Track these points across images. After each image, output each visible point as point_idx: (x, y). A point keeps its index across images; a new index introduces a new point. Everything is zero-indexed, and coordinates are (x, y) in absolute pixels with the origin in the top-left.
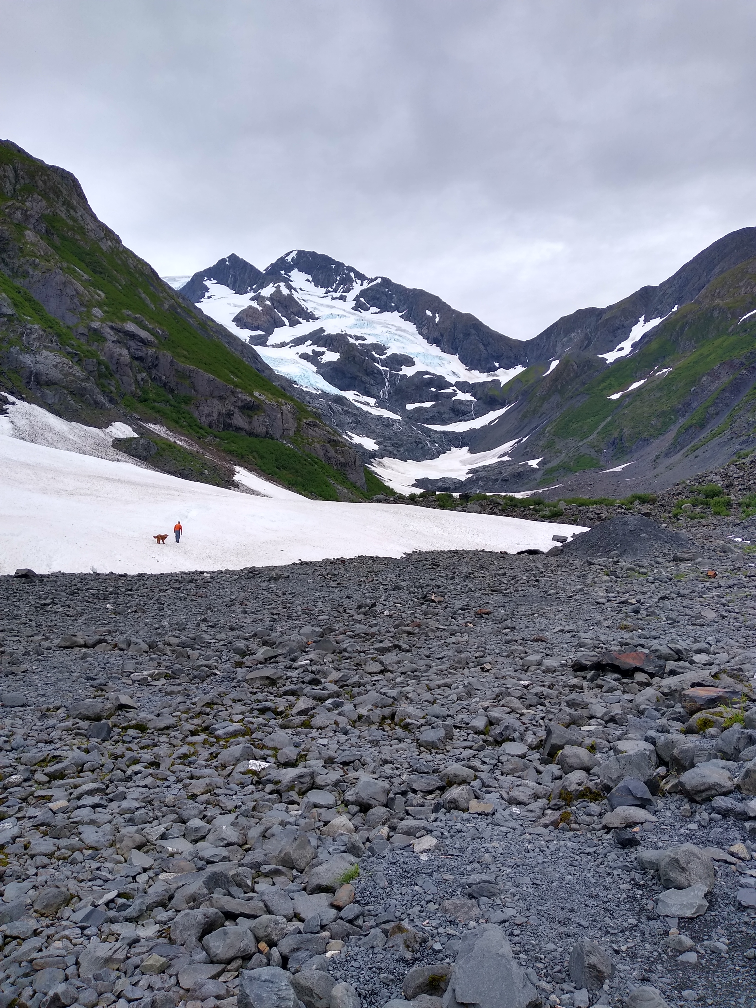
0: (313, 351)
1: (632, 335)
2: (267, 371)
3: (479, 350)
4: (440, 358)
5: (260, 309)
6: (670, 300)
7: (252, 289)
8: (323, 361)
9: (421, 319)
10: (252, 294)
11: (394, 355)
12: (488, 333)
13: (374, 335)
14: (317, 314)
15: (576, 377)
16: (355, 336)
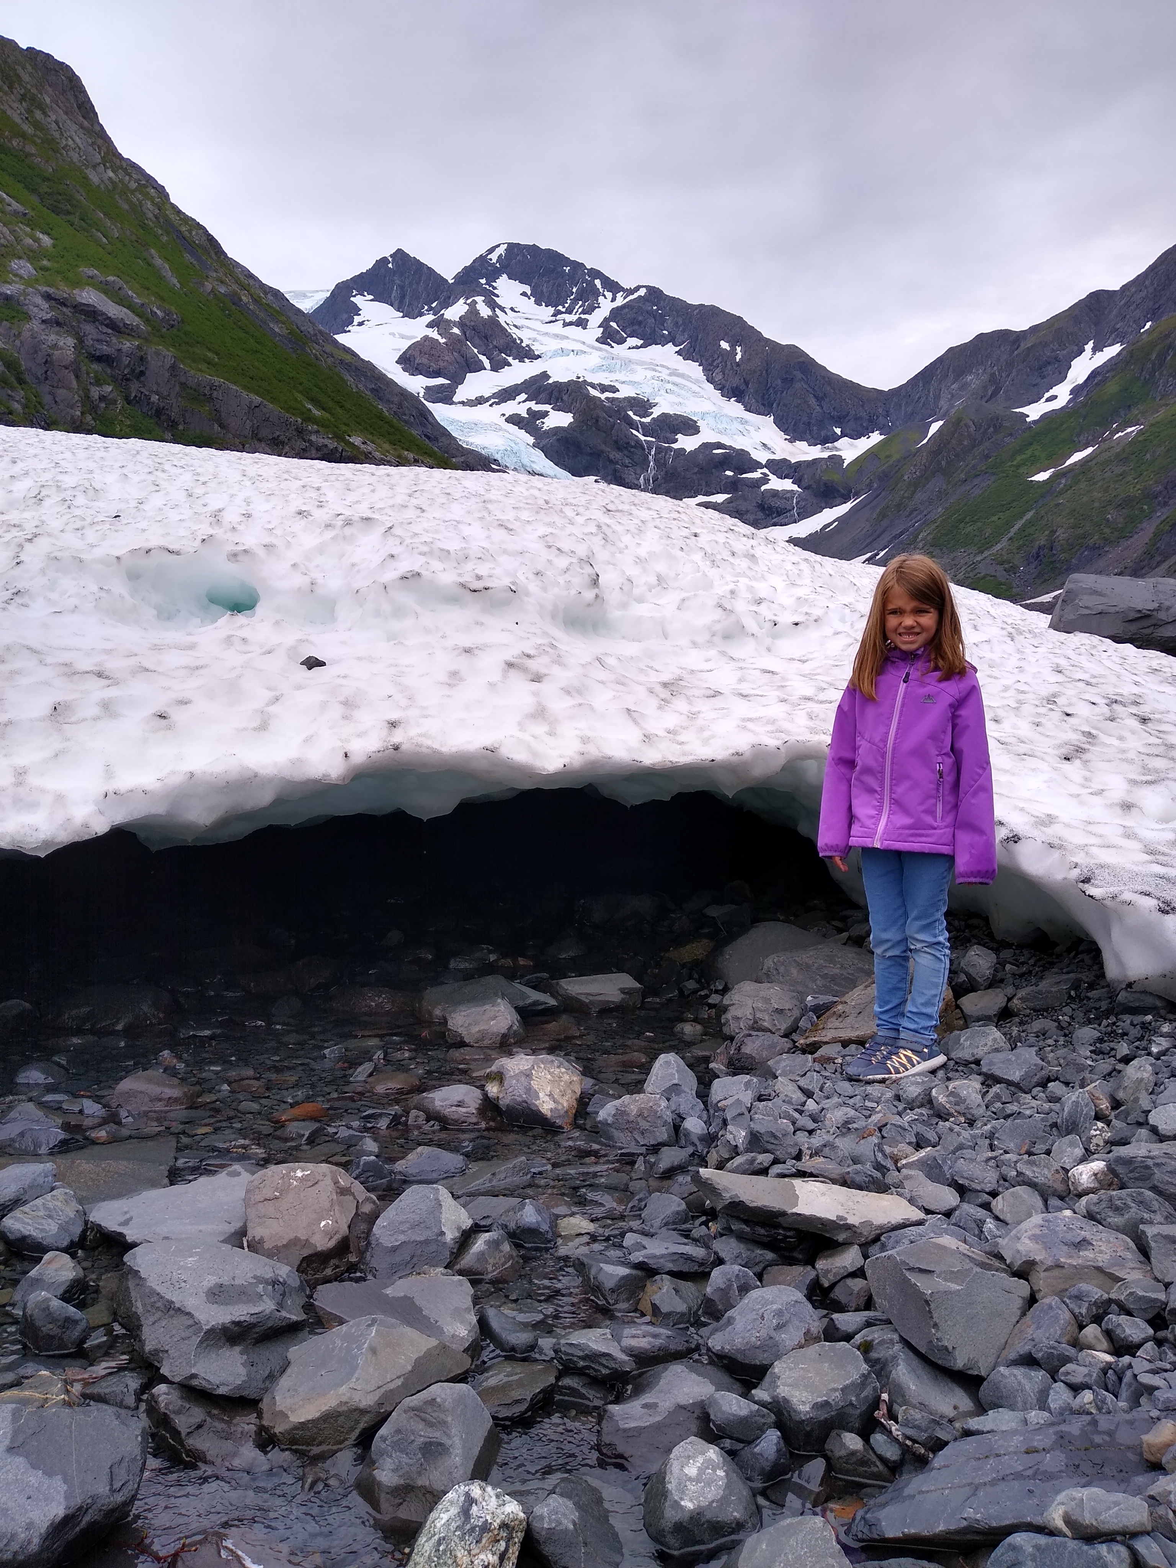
0: (529, 410)
1: (1071, 374)
2: (443, 439)
3: (809, 406)
4: (743, 421)
5: (443, 341)
6: (1138, 314)
7: (430, 309)
8: (545, 427)
9: (712, 356)
10: (430, 317)
11: (664, 415)
12: (824, 377)
13: (633, 383)
14: (537, 349)
15: (974, 447)
16: (600, 385)
